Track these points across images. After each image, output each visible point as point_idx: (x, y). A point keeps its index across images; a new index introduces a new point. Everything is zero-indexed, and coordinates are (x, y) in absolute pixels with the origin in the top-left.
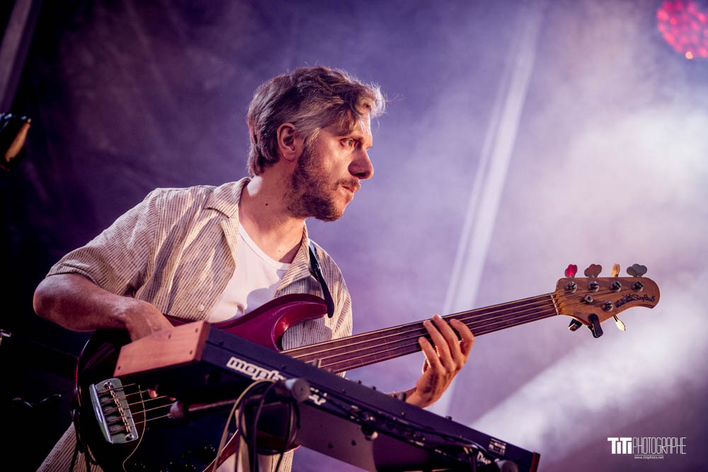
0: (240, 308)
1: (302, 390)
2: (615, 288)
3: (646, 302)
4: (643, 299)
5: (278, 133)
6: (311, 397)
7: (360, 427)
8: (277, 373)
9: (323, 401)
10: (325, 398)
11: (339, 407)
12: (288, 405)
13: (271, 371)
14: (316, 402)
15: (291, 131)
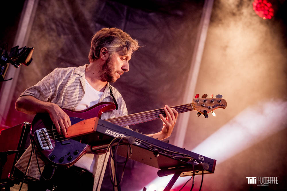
0: (87, 106)
1: (132, 140)
2: (212, 102)
3: (223, 107)
4: (221, 105)
5: (101, 51)
6: (135, 143)
7: (153, 153)
8: (123, 134)
9: (140, 144)
10: (140, 143)
11: (145, 146)
12: (127, 146)
13: (121, 134)
14: (137, 144)
15: (105, 50)
